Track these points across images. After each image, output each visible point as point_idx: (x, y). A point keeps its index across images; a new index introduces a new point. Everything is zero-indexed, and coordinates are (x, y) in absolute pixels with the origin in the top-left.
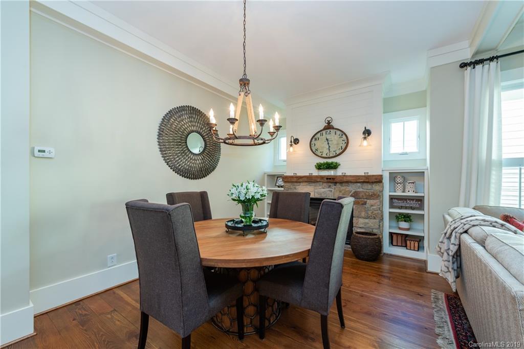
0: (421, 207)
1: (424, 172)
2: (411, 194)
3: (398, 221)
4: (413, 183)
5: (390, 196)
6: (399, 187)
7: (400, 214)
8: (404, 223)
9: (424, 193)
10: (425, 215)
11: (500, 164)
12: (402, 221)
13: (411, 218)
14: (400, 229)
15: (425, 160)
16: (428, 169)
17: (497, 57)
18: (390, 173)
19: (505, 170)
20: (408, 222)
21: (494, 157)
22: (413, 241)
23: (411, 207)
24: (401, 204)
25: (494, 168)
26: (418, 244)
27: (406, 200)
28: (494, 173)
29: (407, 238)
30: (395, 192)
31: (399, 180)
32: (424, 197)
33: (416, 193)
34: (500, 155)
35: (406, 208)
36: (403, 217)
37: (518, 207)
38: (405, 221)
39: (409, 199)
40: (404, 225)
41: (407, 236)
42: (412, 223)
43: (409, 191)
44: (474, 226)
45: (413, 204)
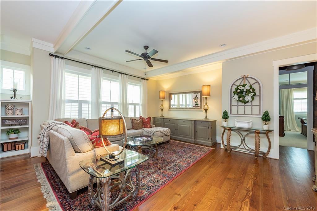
0: (27, 123)
1: (29, 103)
2: (20, 116)
3: (8, 134)
4: (21, 109)
5: (1, 118)
6: (10, 112)
7: (10, 129)
8: (14, 134)
9: (28, 115)
10: (29, 128)
11: (65, 102)
12: (12, 133)
13: (19, 131)
14: (10, 139)
15: (30, 96)
16: (31, 101)
17: (64, 58)
18: (2, 102)
19: (67, 104)
20: (17, 133)
21: (63, 98)
22: (21, 144)
23: (20, 124)
24: (11, 122)
25: (62, 103)
26: (24, 145)
27: (15, 120)
28: (62, 105)
29: (16, 144)
30: (6, 115)
31: (10, 107)
32: (28, 117)
33: (23, 115)
34: (65, 98)
35: (15, 125)
36: (13, 131)
37: (70, 118)
38: (15, 133)
39: (18, 119)
40: (13, 136)
41: (15, 142)
42: (19, 134)
43: (18, 114)
44: (54, 126)
45: (21, 122)
